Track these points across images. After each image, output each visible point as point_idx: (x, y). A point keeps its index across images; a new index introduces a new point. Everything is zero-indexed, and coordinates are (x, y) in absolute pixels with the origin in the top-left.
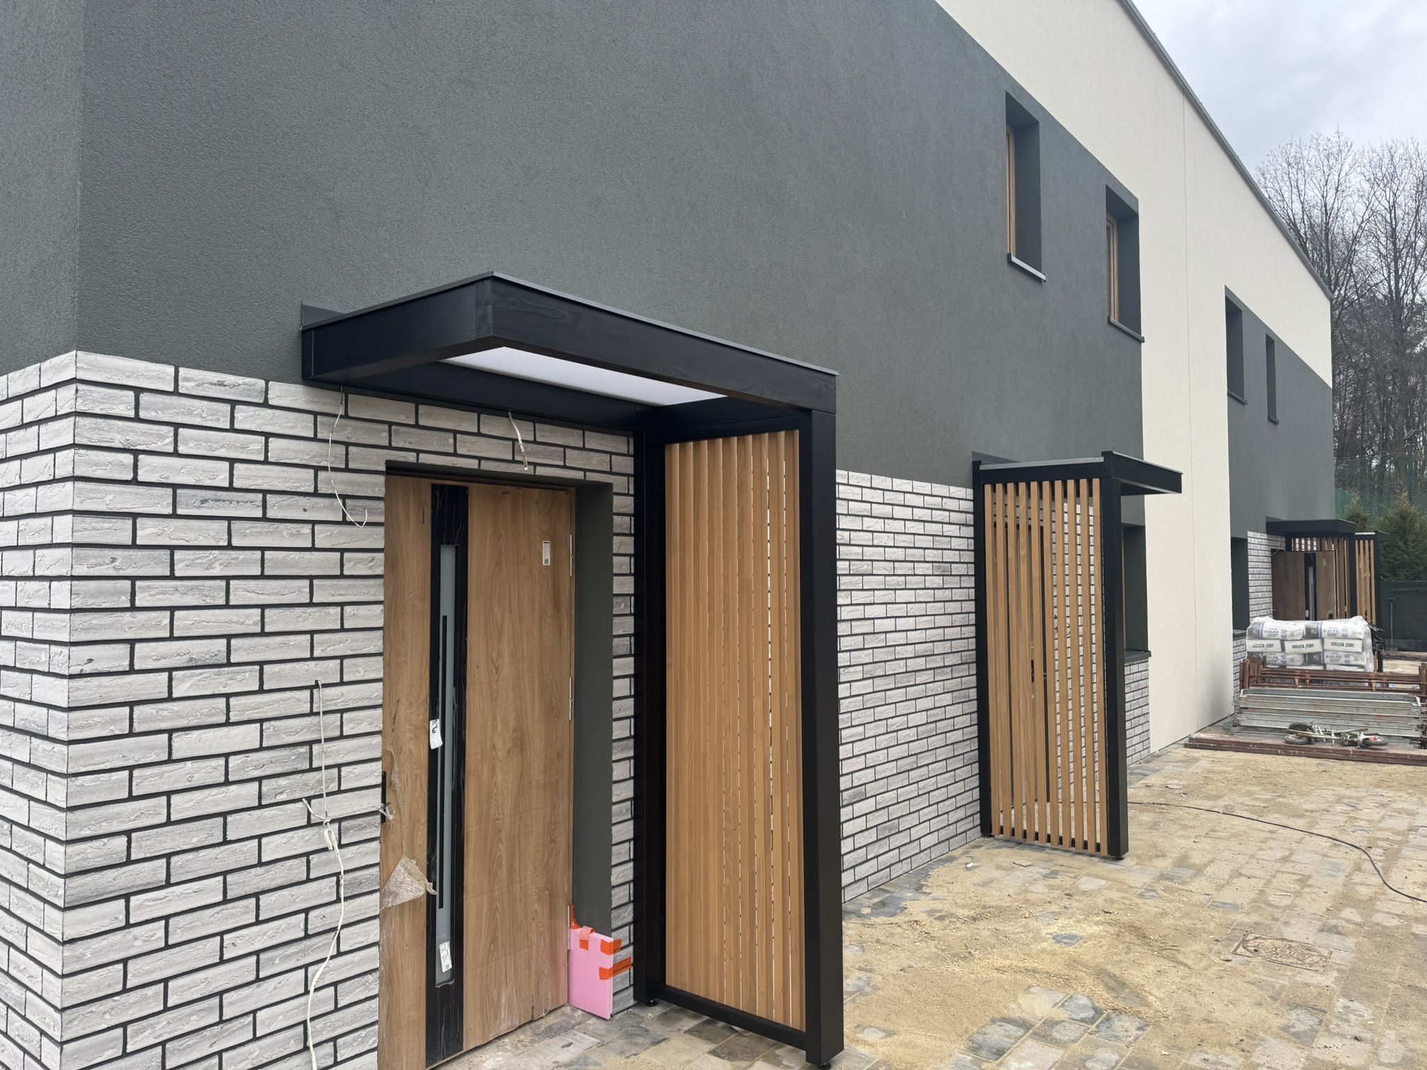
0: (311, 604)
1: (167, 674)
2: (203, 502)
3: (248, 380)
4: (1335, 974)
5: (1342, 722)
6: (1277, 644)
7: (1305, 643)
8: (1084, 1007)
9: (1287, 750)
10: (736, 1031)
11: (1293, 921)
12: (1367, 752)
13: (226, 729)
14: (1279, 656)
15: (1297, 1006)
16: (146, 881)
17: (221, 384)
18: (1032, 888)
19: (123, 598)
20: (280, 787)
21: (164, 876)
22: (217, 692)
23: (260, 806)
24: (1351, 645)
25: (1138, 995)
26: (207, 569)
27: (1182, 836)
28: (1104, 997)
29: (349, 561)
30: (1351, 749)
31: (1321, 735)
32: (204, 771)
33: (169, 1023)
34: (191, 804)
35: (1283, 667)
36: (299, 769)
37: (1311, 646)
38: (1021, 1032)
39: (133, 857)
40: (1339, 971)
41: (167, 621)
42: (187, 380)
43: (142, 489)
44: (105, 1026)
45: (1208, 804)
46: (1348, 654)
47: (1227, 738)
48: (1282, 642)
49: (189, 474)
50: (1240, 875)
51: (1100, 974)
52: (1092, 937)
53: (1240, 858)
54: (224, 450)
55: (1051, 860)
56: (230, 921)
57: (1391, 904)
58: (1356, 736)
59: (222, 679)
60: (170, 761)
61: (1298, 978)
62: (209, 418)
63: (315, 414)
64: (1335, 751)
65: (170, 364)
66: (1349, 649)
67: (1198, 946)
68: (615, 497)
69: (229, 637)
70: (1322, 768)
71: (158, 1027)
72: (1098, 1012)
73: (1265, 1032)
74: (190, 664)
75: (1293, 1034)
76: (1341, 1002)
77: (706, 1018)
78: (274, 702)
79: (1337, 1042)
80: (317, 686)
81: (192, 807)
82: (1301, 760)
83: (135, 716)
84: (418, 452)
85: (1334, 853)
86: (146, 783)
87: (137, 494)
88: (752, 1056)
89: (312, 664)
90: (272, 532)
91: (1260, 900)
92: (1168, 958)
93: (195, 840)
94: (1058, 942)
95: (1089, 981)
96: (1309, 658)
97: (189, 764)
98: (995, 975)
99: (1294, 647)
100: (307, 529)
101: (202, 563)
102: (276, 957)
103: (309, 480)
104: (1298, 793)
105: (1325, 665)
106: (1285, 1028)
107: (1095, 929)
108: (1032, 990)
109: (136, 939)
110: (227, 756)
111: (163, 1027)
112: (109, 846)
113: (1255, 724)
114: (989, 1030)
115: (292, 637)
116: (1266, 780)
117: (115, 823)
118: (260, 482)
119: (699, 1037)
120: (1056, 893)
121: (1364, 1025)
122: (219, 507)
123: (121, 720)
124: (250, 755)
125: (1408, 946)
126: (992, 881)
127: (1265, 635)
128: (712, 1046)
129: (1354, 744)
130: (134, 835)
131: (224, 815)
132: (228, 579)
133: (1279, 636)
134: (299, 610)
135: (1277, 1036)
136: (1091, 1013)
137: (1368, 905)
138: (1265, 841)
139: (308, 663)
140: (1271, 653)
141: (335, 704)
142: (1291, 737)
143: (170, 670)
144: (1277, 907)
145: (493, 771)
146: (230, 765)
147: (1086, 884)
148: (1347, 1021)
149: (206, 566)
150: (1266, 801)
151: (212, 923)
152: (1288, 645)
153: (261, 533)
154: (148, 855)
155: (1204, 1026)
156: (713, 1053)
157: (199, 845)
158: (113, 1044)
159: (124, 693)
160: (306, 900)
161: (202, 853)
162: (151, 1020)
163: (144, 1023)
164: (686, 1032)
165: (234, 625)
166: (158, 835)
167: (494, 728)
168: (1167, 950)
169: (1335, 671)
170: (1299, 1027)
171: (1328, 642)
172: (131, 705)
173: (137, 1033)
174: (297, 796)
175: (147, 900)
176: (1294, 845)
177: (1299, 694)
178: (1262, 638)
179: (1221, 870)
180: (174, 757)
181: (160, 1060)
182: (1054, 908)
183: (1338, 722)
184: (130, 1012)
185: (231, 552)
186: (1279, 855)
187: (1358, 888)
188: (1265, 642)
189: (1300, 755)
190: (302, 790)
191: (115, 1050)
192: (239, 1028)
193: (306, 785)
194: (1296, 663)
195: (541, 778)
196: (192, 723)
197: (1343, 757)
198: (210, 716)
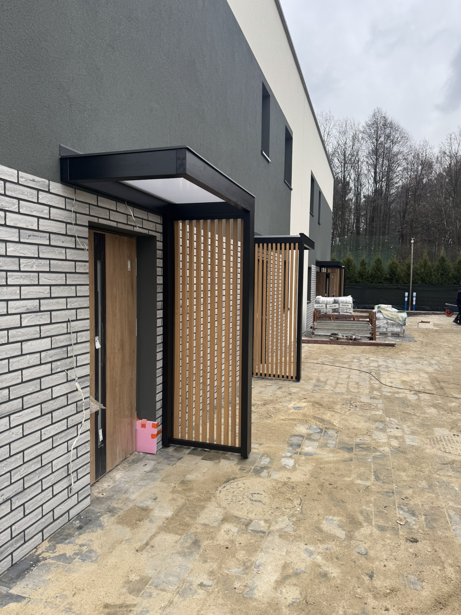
0: (66, 285)
1: (19, 315)
2: (29, 236)
3: (43, 180)
4: (382, 411)
5: (347, 332)
6: (324, 305)
7: (333, 305)
8: (316, 429)
9: (331, 342)
10: (207, 451)
11: (361, 396)
12: (355, 342)
13: (40, 340)
14: (325, 310)
15: (377, 421)
16: (15, 408)
17: (33, 181)
18: (276, 393)
19: (3, 280)
20: (58, 365)
21: (21, 406)
22: (36, 324)
23: (52, 374)
24: (348, 306)
25: (330, 423)
26: (31, 268)
27: (314, 372)
28: (321, 425)
29: (78, 266)
30: (350, 341)
31: (341, 337)
32: (33, 359)
33: (25, 469)
34: (29, 374)
35: (326, 313)
36: (64, 357)
37: (335, 306)
38: (302, 439)
39: (11, 398)
40: (382, 410)
41: (18, 291)
42: (22, 177)
43: (8, 229)
44: (4, 472)
45: (315, 361)
46: (347, 309)
47: (310, 339)
48: (326, 305)
49: (24, 223)
50: (338, 383)
51: (315, 418)
52: (305, 407)
53: (335, 378)
54: (35, 212)
55: (277, 383)
56: (44, 424)
57: (386, 389)
58: (352, 337)
59: (38, 318)
60: (22, 355)
61: (372, 413)
62: (30, 196)
63: (65, 198)
64: (346, 342)
65: (15, 169)
66: (347, 307)
67: (338, 407)
68: (157, 242)
69: (40, 299)
70: (344, 348)
71: (22, 471)
72: (322, 430)
73: (372, 429)
74: (27, 311)
75: (380, 429)
76: (388, 419)
77: (192, 448)
78: (55, 328)
79: (392, 430)
80: (69, 321)
81: (29, 375)
82: (336, 346)
83: (9, 335)
84: (98, 218)
85: (361, 375)
86: (14, 365)
87: (6, 231)
88: (219, 458)
89: (67, 311)
90: (53, 251)
91: (348, 391)
92: (332, 411)
93: (31, 389)
94: (296, 409)
95: (313, 420)
96: (335, 310)
97: (28, 356)
98: (283, 422)
99: (330, 306)
100: (63, 251)
101: (29, 265)
102: (58, 438)
103: (64, 228)
104: (341, 356)
105: (339, 313)
106: (377, 428)
107: (305, 404)
108: (297, 425)
109: (13, 434)
110: (40, 352)
111: (23, 471)
112: (2, 393)
113: (319, 334)
114: (292, 439)
115: (60, 300)
116: (328, 352)
117: (4, 383)
118: (48, 228)
119: (194, 455)
120: (285, 394)
121: (396, 424)
122: (35, 239)
123: (5, 337)
124: (48, 352)
125: (397, 401)
126: (262, 392)
127: (321, 302)
128: (202, 457)
129: (351, 339)
130: (11, 388)
131: (40, 378)
132: (38, 272)
133: (325, 303)
134: (62, 287)
135: (376, 430)
136: (319, 430)
137: (379, 389)
138: (339, 372)
139: (66, 311)
140: (322, 309)
141: (75, 329)
142: (332, 338)
143: (21, 314)
144: (355, 393)
145: (114, 358)
146: (42, 356)
147: (294, 390)
148: (392, 424)
149: (31, 266)
150: (333, 359)
151: (38, 425)
152: (328, 306)
153: (49, 252)
154: (16, 397)
155: (354, 430)
156: (203, 459)
157: (32, 392)
158: (7, 480)
159: (6, 324)
160: (67, 413)
161: (34, 395)
162: (19, 468)
163: (17, 470)
164: (188, 454)
165: (41, 293)
166: (19, 388)
167: (114, 340)
168: (330, 408)
169: (343, 315)
170: (381, 427)
171: (341, 304)
172: (8, 329)
173: (15, 474)
174: (63, 369)
175: (16, 417)
176: (349, 373)
177: (333, 323)
178: (319, 303)
179: (331, 382)
180: (24, 352)
181: (22, 485)
182: (288, 399)
183: (346, 332)
184: (12, 465)
185: (39, 260)
186: (346, 376)
187: (374, 385)
188: (320, 305)
189: (335, 344)
190: (65, 366)
191: (8, 482)
192: (47, 469)
193: (66, 364)
194: (330, 312)
195: (128, 360)
196: (29, 338)
197: (348, 344)
198: (35, 334)
